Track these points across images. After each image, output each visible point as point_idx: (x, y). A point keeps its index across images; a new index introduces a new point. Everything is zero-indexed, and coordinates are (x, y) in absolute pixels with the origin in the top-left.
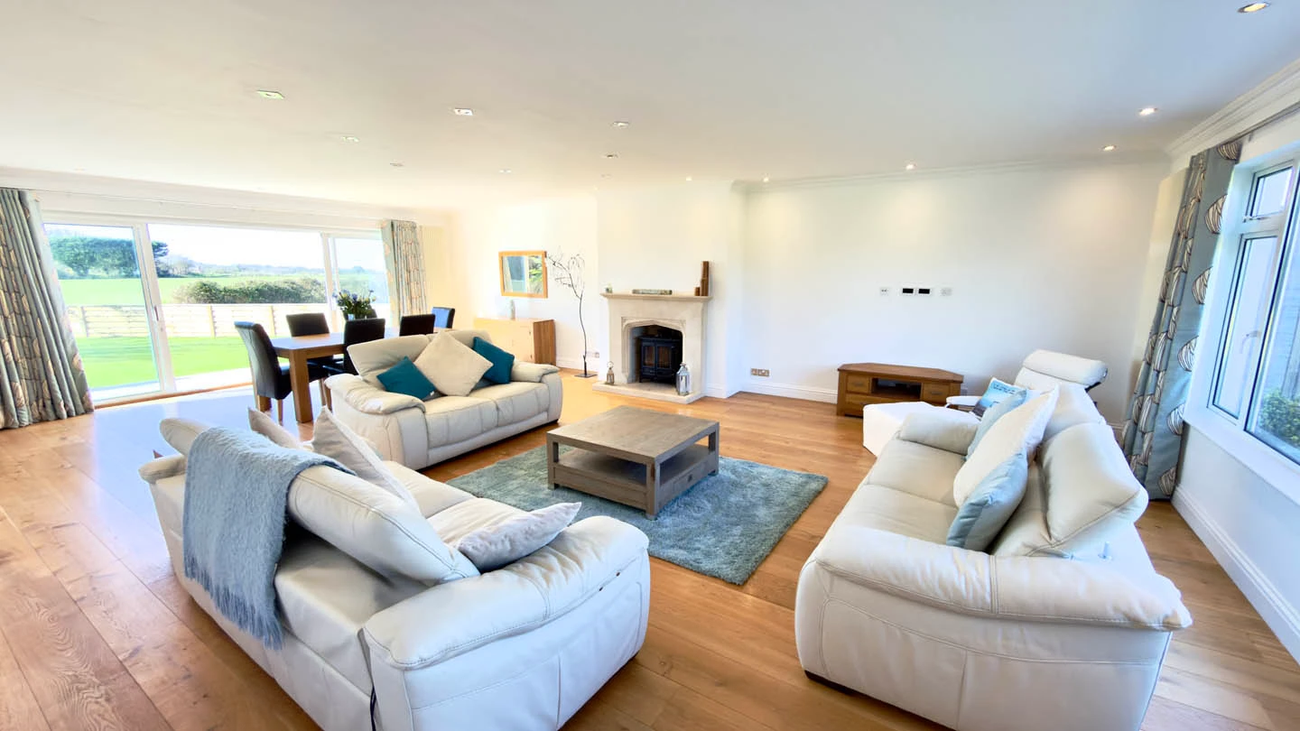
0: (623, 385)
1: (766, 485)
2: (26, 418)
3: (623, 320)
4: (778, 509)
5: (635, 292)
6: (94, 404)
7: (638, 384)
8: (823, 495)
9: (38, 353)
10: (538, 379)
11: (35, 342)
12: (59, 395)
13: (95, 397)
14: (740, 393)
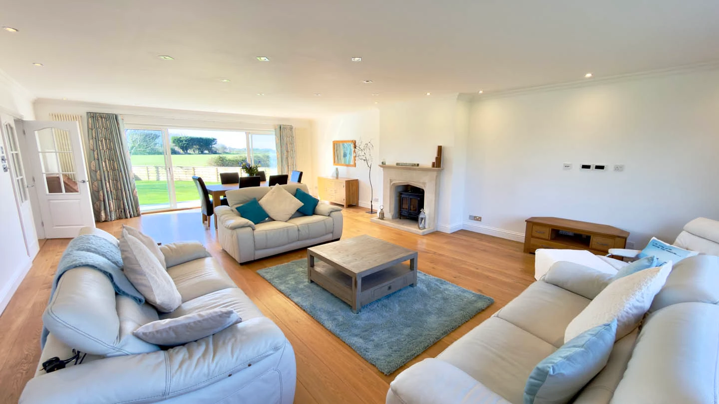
0: (388, 220)
1: (445, 299)
2: (113, 217)
3: (391, 181)
4: (445, 319)
5: (398, 164)
6: (141, 212)
7: (398, 220)
8: (484, 313)
9: (120, 188)
10: (328, 215)
11: (119, 183)
12: (127, 207)
13: (142, 209)
14: (462, 230)
